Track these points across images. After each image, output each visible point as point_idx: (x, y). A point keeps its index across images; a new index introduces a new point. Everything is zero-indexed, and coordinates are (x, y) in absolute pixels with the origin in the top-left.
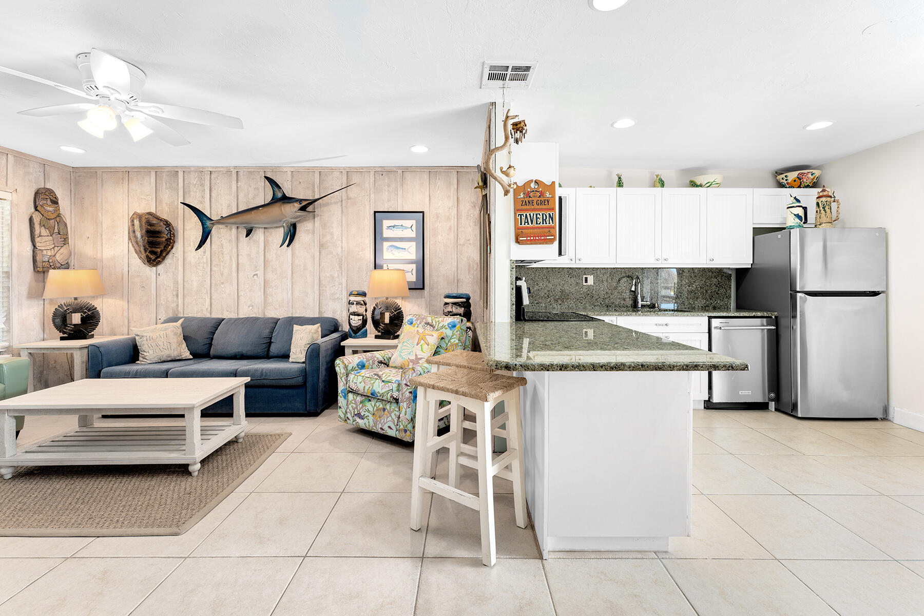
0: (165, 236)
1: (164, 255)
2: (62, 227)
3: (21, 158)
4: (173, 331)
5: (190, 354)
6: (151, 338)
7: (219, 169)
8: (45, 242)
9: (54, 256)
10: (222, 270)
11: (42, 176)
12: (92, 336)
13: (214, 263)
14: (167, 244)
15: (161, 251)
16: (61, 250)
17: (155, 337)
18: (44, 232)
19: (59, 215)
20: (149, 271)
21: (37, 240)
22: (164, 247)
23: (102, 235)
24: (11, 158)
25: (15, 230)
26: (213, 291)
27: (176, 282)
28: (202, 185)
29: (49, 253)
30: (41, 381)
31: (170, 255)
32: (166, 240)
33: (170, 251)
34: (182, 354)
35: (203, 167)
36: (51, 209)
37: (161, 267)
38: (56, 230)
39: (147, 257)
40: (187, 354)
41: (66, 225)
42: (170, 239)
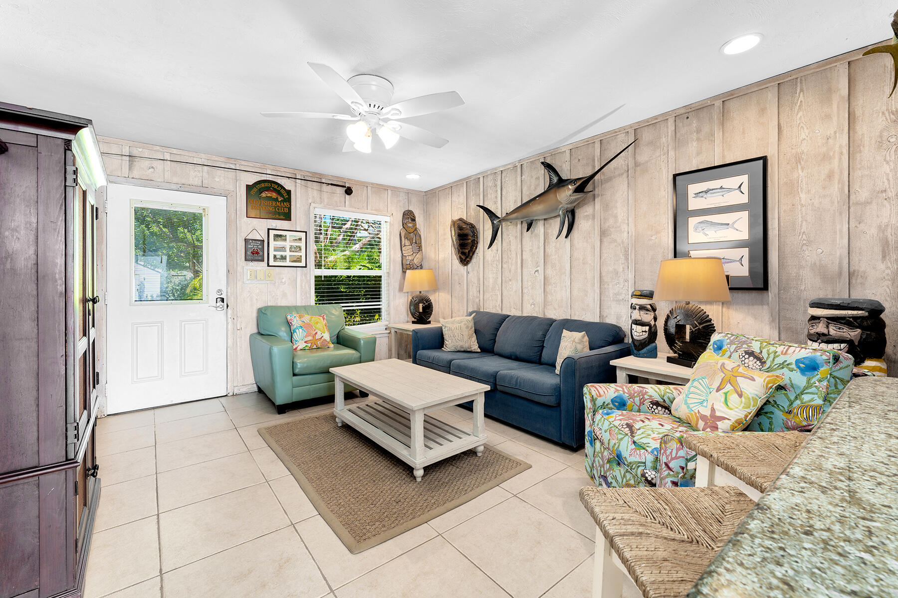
0: (470, 238)
1: (471, 255)
2: (418, 238)
3: (395, 190)
4: (466, 324)
5: (479, 347)
6: (450, 329)
7: (507, 167)
8: (408, 250)
9: (413, 260)
10: (510, 266)
11: (407, 202)
12: (429, 322)
13: (504, 260)
14: (472, 245)
15: (469, 252)
16: (417, 255)
17: (453, 328)
18: (407, 243)
19: (416, 229)
20: (462, 269)
21: (403, 249)
22: (471, 248)
23: (438, 242)
24: (389, 192)
25: (392, 243)
26: (503, 288)
27: (479, 280)
28: (496, 186)
29: (410, 258)
30: (406, 352)
31: (475, 255)
32: (472, 241)
33: (475, 251)
34: (472, 346)
35: (495, 169)
36: (411, 225)
37: (470, 265)
38: (414, 241)
39: (460, 257)
40: (475, 347)
41: (420, 236)
42: (474, 240)
